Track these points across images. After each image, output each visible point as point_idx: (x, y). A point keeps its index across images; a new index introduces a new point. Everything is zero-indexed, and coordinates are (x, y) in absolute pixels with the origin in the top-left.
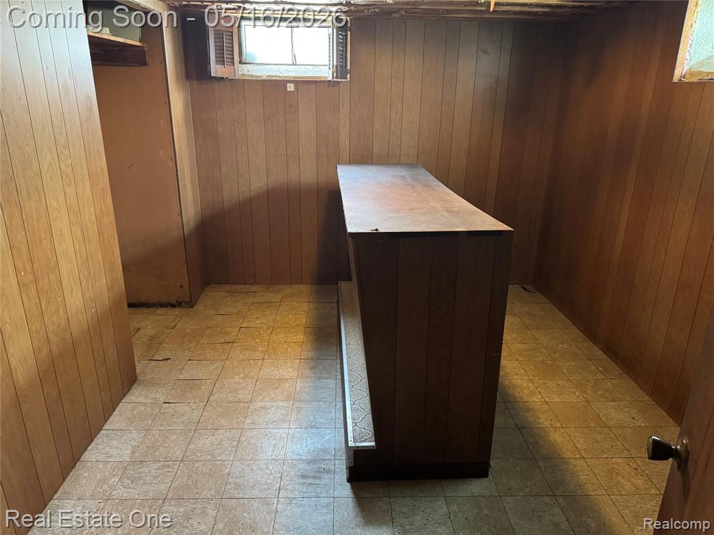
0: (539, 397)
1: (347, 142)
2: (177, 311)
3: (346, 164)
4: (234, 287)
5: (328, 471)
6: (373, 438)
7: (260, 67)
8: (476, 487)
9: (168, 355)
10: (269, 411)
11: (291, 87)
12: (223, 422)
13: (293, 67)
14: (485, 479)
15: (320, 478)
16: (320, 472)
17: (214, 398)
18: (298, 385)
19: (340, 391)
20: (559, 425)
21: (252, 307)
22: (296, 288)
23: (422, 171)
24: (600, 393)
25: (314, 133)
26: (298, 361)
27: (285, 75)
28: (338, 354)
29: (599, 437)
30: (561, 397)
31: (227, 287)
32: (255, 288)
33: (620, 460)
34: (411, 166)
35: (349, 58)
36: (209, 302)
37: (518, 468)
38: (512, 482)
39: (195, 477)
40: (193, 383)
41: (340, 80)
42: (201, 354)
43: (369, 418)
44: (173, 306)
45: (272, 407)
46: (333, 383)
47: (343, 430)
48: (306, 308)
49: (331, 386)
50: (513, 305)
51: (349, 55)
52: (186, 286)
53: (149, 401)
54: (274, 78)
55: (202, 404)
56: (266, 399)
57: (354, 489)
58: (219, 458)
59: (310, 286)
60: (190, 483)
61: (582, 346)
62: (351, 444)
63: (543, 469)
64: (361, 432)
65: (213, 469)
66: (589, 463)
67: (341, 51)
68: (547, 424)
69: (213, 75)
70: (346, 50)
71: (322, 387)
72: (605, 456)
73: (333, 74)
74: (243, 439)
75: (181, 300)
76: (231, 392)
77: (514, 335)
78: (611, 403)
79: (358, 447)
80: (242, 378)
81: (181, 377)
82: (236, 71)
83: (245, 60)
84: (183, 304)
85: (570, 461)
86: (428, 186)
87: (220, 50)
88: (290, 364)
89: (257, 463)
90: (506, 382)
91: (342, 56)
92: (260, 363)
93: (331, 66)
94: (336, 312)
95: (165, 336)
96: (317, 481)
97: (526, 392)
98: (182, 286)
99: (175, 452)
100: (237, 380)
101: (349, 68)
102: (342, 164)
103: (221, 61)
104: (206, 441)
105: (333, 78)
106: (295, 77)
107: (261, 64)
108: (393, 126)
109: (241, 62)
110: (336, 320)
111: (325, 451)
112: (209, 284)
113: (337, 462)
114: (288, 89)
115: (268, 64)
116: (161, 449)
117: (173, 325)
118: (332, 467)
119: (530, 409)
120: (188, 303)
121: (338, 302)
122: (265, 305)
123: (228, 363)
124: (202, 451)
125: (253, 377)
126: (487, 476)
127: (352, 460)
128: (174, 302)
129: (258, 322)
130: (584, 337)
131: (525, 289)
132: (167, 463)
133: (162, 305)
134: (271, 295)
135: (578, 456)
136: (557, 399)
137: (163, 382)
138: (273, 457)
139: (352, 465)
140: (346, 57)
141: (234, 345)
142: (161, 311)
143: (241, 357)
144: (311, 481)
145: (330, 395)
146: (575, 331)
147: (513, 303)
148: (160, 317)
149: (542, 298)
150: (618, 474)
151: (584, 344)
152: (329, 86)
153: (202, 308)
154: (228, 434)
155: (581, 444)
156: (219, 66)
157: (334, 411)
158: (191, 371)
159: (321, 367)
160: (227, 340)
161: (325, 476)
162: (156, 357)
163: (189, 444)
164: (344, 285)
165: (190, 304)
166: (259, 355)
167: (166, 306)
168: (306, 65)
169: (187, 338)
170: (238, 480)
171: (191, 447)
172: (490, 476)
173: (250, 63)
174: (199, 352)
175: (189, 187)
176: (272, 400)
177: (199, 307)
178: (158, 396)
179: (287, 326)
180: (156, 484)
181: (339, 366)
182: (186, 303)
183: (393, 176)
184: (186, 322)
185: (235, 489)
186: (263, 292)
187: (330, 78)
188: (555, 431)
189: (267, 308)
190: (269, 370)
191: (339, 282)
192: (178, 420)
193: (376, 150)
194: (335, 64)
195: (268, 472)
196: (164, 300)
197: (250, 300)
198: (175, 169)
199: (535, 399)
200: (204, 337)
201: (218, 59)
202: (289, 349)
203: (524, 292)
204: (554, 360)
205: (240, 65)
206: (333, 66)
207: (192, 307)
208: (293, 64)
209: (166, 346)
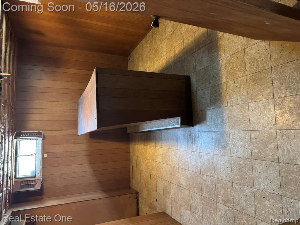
0: (165, 56)
1: (68, 131)
2: (140, 198)
3: (77, 132)
4: (131, 176)
5: (191, 134)
6: (177, 118)
7: (37, 169)
8: (193, 80)
9: (155, 200)
10: (173, 158)
11: (45, 155)
12: (177, 175)
13: (37, 155)
14: (191, 77)
15: (193, 137)
16: (191, 137)
17: (169, 180)
18: (164, 147)
19: (165, 131)
20: (173, 49)
21: (138, 168)
22: (131, 150)
23: (80, 101)
24: (163, 33)
25: (65, 145)
26: (156, 148)
27: (40, 158)
28: (153, 132)
29: (177, 35)
30: (165, 48)
31: (131, 179)
32: (131, 167)
33: (184, 28)
34: (78, 105)
35: (33, 132)
36: (136, 186)
37: (187, 65)
38: (191, 67)
39: (195, 185)
40: (165, 189)
41: (42, 135)
42: (154, 187)
43: (172, 119)
44: (138, 200)
45: (171, 157)
46: (163, 134)
47: (178, 129)
48: (138, 146)
49: (164, 134)
50: (135, 65)
51: (32, 132)
52: (129, 195)
53: (171, 206)
54: (42, 162)
55: (171, 184)
56: (169, 159)
57: (196, 124)
58: (188, 176)
59: (130, 145)
60: (196, 187)
61: (148, 39)
62: (179, 126)
63: (187, 56)
64: (176, 122)
65: (192, 178)
66: (185, 39)
67: (29, 135)
68: (173, 54)
69: (40, 188)
70: (29, 133)
71: (164, 138)
72: (182, 33)
73: (39, 138)
74: (182, 167)
75: (135, 197)
76: (167, 173)
77: (145, 64)
78: (166, 30)
79: (180, 123)
80: (162, 169)
81: (162, 194)
82: (38, 179)
83: (34, 175)
84: (137, 196)
85: (184, 46)
86: (84, 98)
87: (29, 186)
88: (157, 151)
89: (189, 161)
90: (161, 68)
91: (32, 135)
92: (157, 163)
93: (36, 139)
94: (139, 134)
95: (149, 202)
96: (194, 138)
97: (163, 61)
98: (130, 197)
99: (187, 193)
100: (163, 171)
101: (37, 132)
102: (77, 133)
103: (34, 185)
104: (183, 182)
105: (41, 138)
106: (41, 154)
107: (36, 168)
108: (62, 113)
109: (35, 177)
110: (142, 133)
111: (184, 135)
112: (130, 186)
113: (187, 131)
114: (46, 156)
115: (36, 165)
116: (186, 199)
117: (145, 200)
118: (189, 132)
119: (169, 60)
120: (136, 194)
121: (136, 133)
122: (137, 163)
123: (157, 176)
124: (186, 183)
125: (162, 165)
126: (190, 76)
127: (185, 125)
128: (136, 200)
129: (143, 165)
130: (145, 38)
131: (129, 60)
132: (191, 196)
133: (138, 205)
134: (134, 160)
135: (183, 43)
136: (166, 50)
137: (164, 201)
138: (187, 155)
139: (187, 125)
140: (32, 133)
141: (151, 174)
142: (140, 205)
143: (155, 170)
144: (194, 140)
145: (167, 134)
146: (143, 41)
147: (134, 64)
148: (142, 205)
149: (132, 53)
150: (188, 29)
151: (147, 38)
152: (45, 140)
153: (139, 188)
154: (180, 173)
155: (179, 41)
156: (36, 186)
157: (172, 133)
158: (160, 191)
159: (158, 138)
160: (150, 176)
161: (192, 135)
162: (156, 205)
163: (184, 188)
164: (129, 131)
165: (137, 193)
166: (154, 164)
167: (138, 203)
168: (36, 149)
169: (149, 193)
170: (195, 168)
171: (185, 187)
172: (190, 75)
173: (35, 173)
174: (154, 188)
175: (88, 196)
176: (169, 157)
177: (138, 190)
178: (169, 203)
179: (144, 153)
180: (197, 199)
181: (157, 132)
182: (137, 195)
183: (81, 112)
184: (144, 194)
185: (197, 169)
186: (132, 163)
187: (41, 139)
188: (175, 51)
189: (138, 162)
190: (159, 159)
191: (128, 133)
192: (177, 193)
193: (72, 119)
194: (36, 137)
195: (191, 157)
196: (135, 204)
197: (135, 169)
198: (80, 202)
199: (166, 58)
200: (149, 186)
201: (33, 187)
202: (152, 151)
203: (131, 60)
204: (153, 50)
205: (36, 177)
206: (36, 138)
207: (138, 192)
208: (36, 155)
209: (152, 201)
